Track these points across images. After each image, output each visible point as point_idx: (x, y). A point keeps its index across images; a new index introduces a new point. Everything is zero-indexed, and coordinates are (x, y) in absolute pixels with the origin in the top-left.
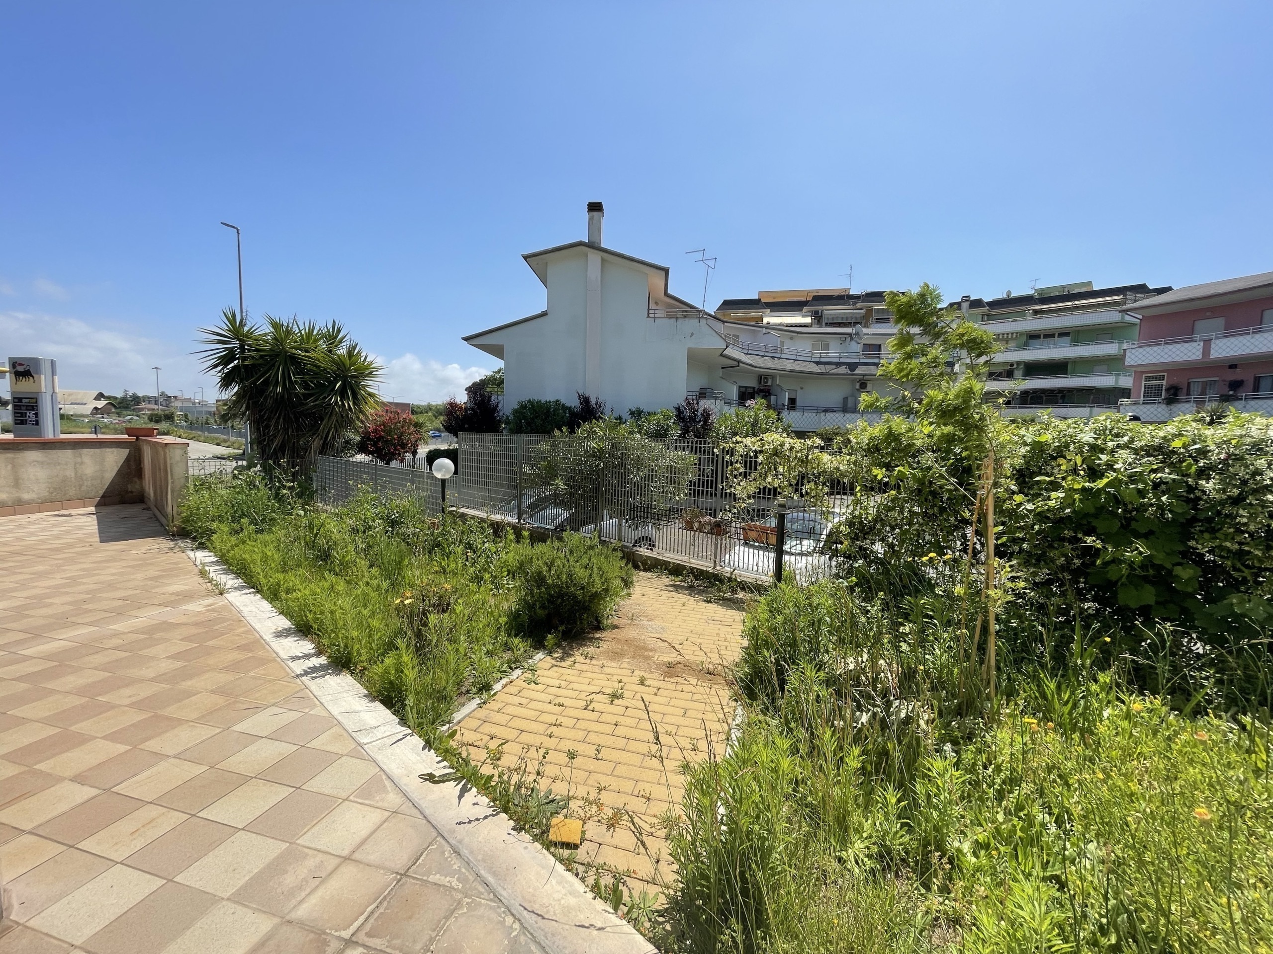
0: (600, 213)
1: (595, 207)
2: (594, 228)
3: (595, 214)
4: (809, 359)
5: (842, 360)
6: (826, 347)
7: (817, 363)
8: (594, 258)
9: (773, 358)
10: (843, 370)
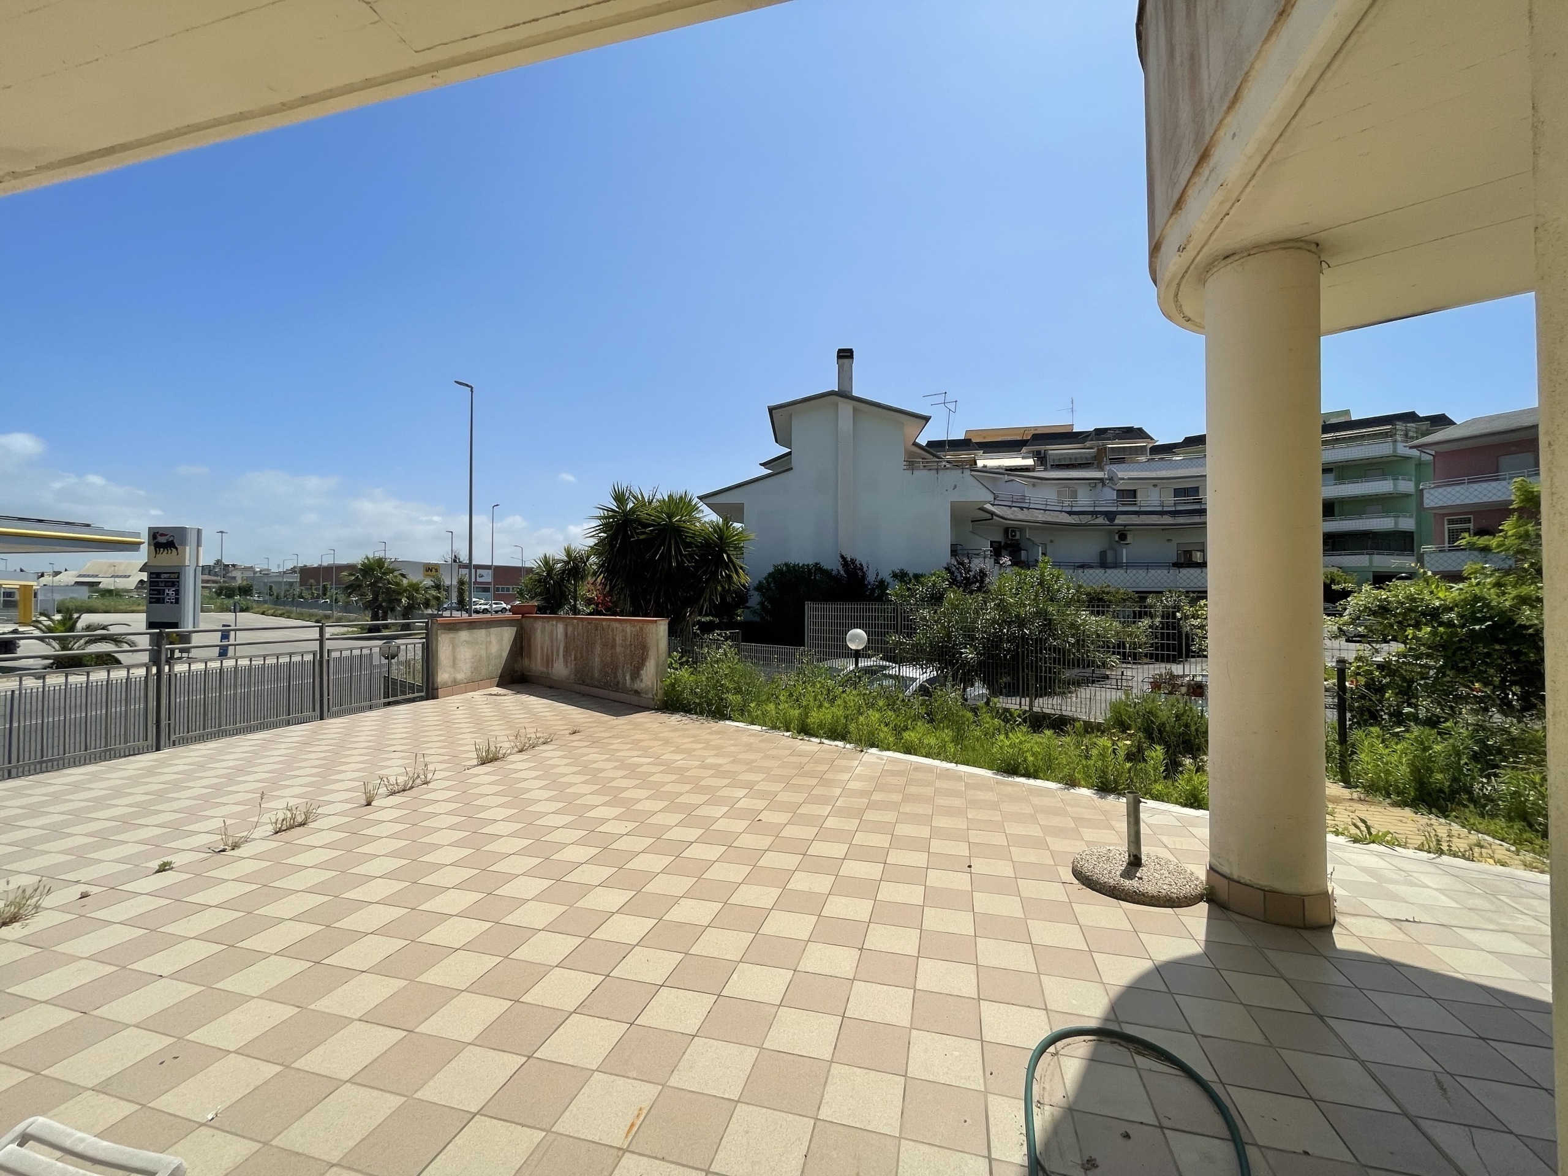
0: (850, 360)
1: (845, 355)
2: (845, 375)
3: (846, 361)
4: (1059, 509)
5: (1097, 509)
6: (1074, 495)
7: (1070, 513)
8: (845, 409)
9: (1022, 508)
10: (1101, 520)
